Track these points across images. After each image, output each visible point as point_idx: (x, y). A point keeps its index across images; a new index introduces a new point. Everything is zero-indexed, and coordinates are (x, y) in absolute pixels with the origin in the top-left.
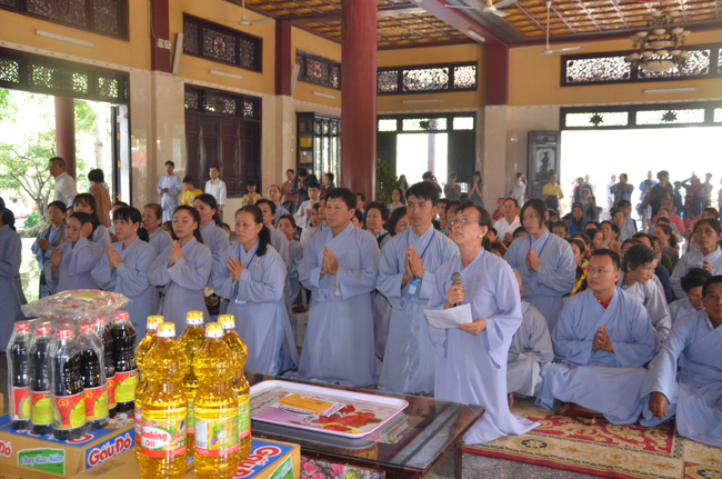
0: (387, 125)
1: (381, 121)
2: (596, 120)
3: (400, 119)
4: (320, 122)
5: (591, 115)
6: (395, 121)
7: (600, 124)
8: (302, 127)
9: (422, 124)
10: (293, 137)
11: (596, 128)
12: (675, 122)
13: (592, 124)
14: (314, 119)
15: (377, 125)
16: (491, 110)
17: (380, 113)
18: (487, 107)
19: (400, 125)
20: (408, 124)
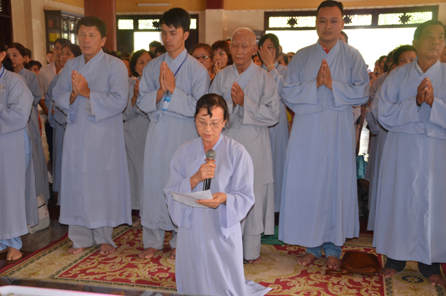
0: (125, 24)
1: (120, 21)
2: (292, 22)
3: (136, 19)
4: (67, 19)
5: (288, 18)
6: (132, 21)
7: (295, 26)
8: (51, 23)
9: (155, 24)
10: (43, 32)
11: (292, 29)
12: (350, 24)
13: (289, 26)
14: (61, 17)
15: (117, 24)
16: (211, 14)
17: (119, 14)
18: (207, 11)
19: (136, 24)
20: (143, 24)
